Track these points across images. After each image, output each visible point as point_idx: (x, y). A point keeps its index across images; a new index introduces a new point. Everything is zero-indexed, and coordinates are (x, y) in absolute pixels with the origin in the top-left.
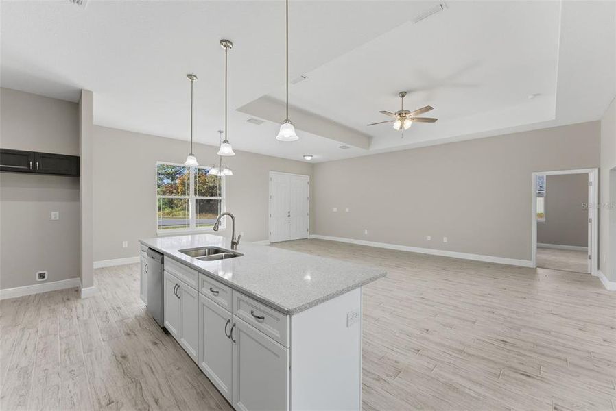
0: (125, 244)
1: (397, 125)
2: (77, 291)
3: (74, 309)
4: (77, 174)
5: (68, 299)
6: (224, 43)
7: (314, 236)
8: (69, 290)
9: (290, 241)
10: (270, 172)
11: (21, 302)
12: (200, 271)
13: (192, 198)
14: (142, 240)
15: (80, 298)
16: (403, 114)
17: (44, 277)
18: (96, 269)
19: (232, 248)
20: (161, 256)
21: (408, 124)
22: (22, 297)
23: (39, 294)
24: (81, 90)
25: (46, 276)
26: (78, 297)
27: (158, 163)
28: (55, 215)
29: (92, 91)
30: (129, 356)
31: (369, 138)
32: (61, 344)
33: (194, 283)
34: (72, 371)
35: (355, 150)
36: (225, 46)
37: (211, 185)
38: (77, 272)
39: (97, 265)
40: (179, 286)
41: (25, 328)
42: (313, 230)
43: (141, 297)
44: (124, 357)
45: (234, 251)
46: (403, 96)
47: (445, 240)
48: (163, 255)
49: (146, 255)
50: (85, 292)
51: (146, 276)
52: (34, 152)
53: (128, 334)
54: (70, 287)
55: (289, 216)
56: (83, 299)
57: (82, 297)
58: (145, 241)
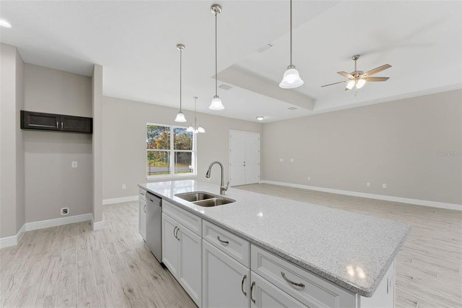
0: (124, 187)
1: (351, 85)
2: (90, 224)
3: (88, 240)
4: (91, 132)
5: (84, 231)
6: (214, 8)
7: (263, 182)
8: (85, 223)
9: (245, 185)
10: (230, 130)
11: (50, 232)
12: (203, 218)
13: (172, 151)
14: (141, 185)
15: (93, 230)
16: (356, 75)
17: (66, 212)
18: (104, 205)
19: (221, 193)
20: (159, 200)
21: (361, 83)
22: (51, 228)
23: (63, 225)
24: (94, 65)
25: (68, 212)
26: (91, 229)
27: (148, 124)
28: (74, 164)
29: (102, 65)
30: (135, 291)
31: (313, 101)
32: (79, 274)
33: (196, 229)
34: (88, 303)
35: (301, 111)
36: (215, 11)
37: (179, 142)
38: (90, 209)
39: (105, 202)
40: (179, 229)
41: (51, 256)
42: (263, 176)
43: (139, 233)
44: (130, 291)
45: (223, 196)
46: (356, 59)
47: (384, 186)
48: (161, 198)
49: (144, 197)
50: (96, 225)
51: (144, 215)
52: (60, 115)
53: (132, 267)
54: (85, 220)
55: (244, 165)
56: (95, 231)
57: (94, 230)
58: (143, 185)
